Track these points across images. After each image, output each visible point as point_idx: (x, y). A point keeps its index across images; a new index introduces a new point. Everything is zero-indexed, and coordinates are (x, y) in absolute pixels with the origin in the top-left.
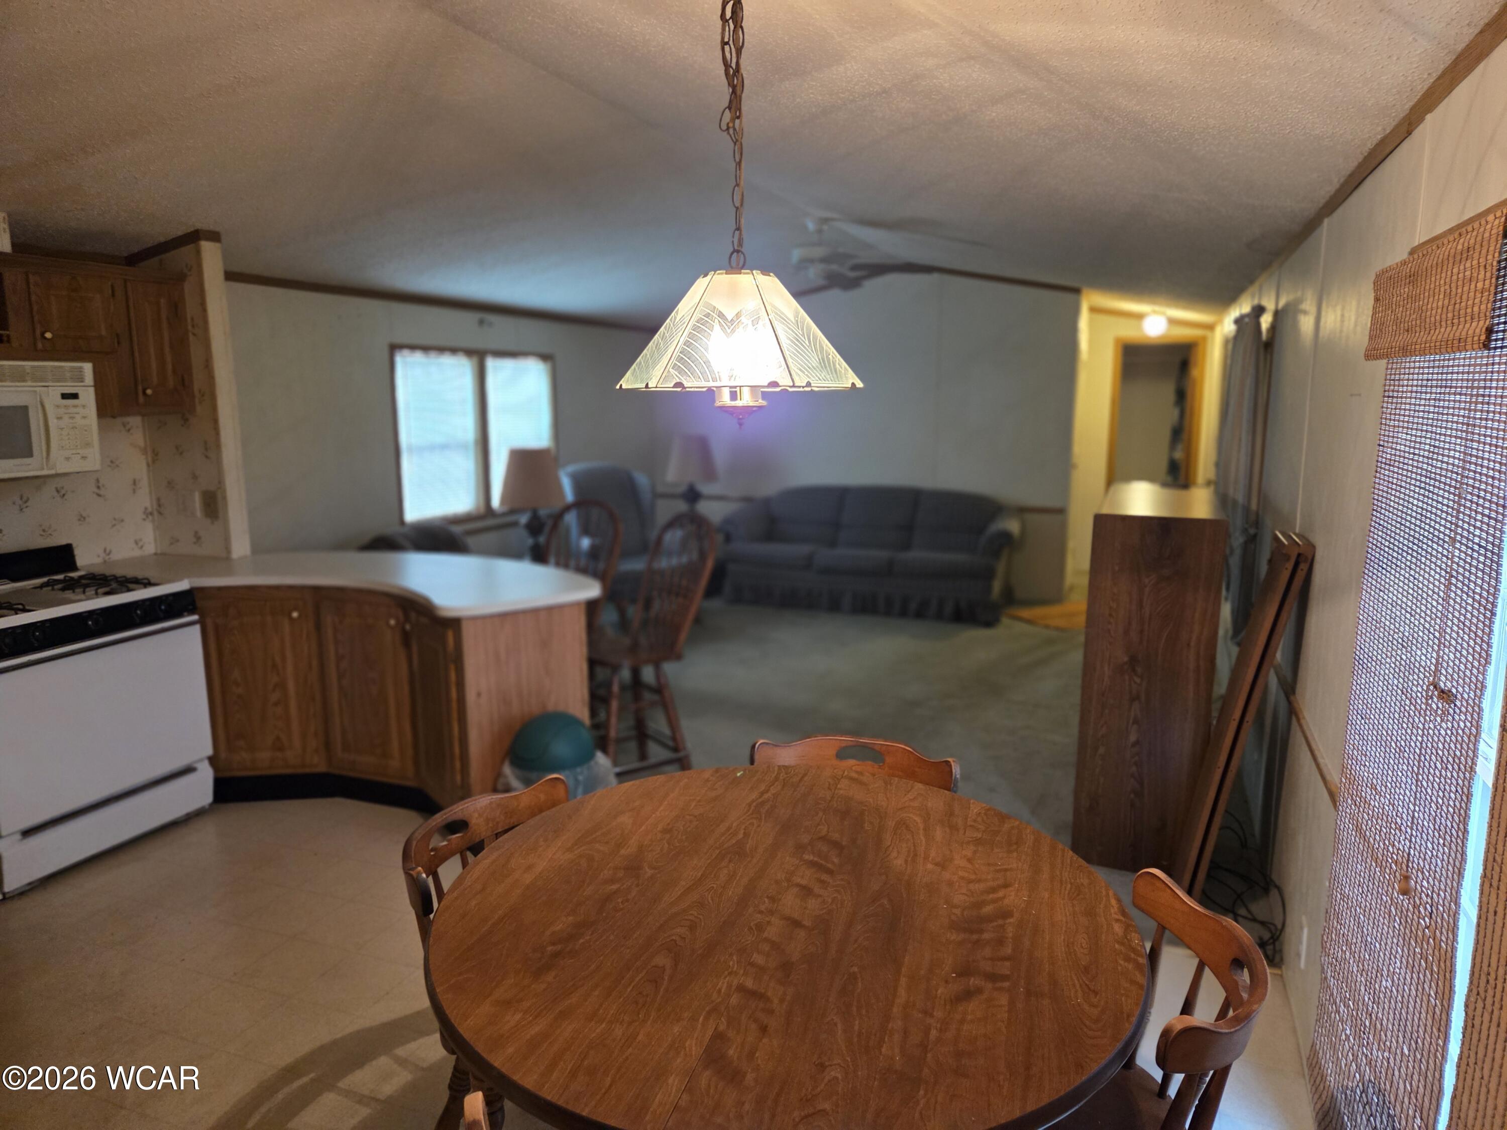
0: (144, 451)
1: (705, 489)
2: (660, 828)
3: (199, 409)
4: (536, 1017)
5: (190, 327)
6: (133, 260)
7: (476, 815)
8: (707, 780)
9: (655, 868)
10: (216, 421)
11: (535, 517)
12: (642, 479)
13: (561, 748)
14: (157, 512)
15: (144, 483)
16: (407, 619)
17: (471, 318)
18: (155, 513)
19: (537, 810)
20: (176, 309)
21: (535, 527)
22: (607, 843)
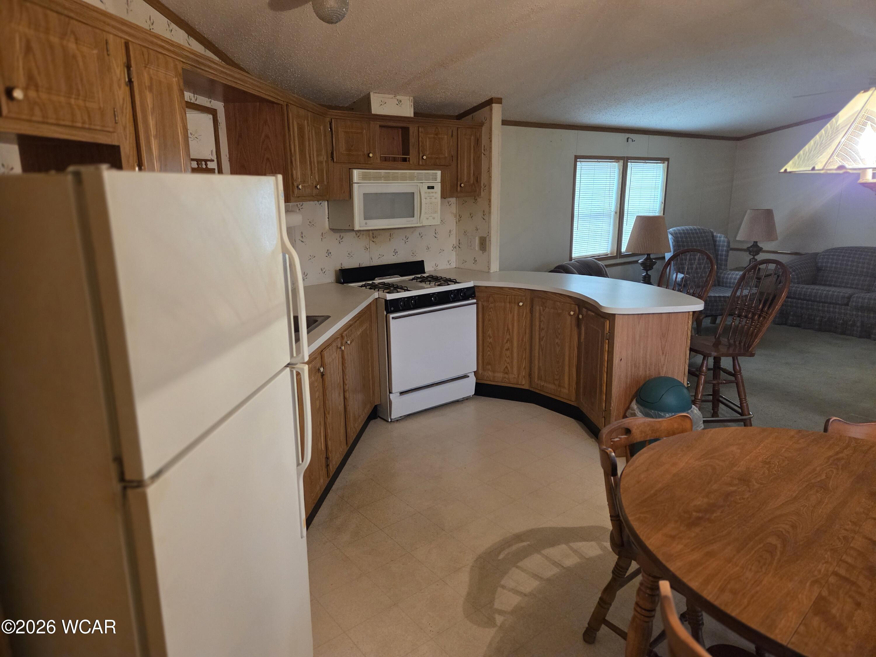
0: (455, 217)
1: (765, 245)
2: (760, 459)
3: (482, 194)
4: (693, 550)
5: (483, 151)
6: (460, 117)
7: (636, 427)
8: (793, 437)
9: (761, 484)
10: (490, 200)
11: (648, 258)
12: (721, 237)
13: (670, 399)
14: (458, 246)
15: (454, 232)
16: (580, 312)
17: (623, 137)
18: (457, 247)
19: (671, 433)
20: (478, 141)
21: (648, 265)
22: (724, 461)
